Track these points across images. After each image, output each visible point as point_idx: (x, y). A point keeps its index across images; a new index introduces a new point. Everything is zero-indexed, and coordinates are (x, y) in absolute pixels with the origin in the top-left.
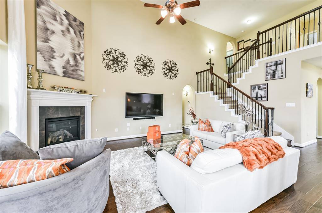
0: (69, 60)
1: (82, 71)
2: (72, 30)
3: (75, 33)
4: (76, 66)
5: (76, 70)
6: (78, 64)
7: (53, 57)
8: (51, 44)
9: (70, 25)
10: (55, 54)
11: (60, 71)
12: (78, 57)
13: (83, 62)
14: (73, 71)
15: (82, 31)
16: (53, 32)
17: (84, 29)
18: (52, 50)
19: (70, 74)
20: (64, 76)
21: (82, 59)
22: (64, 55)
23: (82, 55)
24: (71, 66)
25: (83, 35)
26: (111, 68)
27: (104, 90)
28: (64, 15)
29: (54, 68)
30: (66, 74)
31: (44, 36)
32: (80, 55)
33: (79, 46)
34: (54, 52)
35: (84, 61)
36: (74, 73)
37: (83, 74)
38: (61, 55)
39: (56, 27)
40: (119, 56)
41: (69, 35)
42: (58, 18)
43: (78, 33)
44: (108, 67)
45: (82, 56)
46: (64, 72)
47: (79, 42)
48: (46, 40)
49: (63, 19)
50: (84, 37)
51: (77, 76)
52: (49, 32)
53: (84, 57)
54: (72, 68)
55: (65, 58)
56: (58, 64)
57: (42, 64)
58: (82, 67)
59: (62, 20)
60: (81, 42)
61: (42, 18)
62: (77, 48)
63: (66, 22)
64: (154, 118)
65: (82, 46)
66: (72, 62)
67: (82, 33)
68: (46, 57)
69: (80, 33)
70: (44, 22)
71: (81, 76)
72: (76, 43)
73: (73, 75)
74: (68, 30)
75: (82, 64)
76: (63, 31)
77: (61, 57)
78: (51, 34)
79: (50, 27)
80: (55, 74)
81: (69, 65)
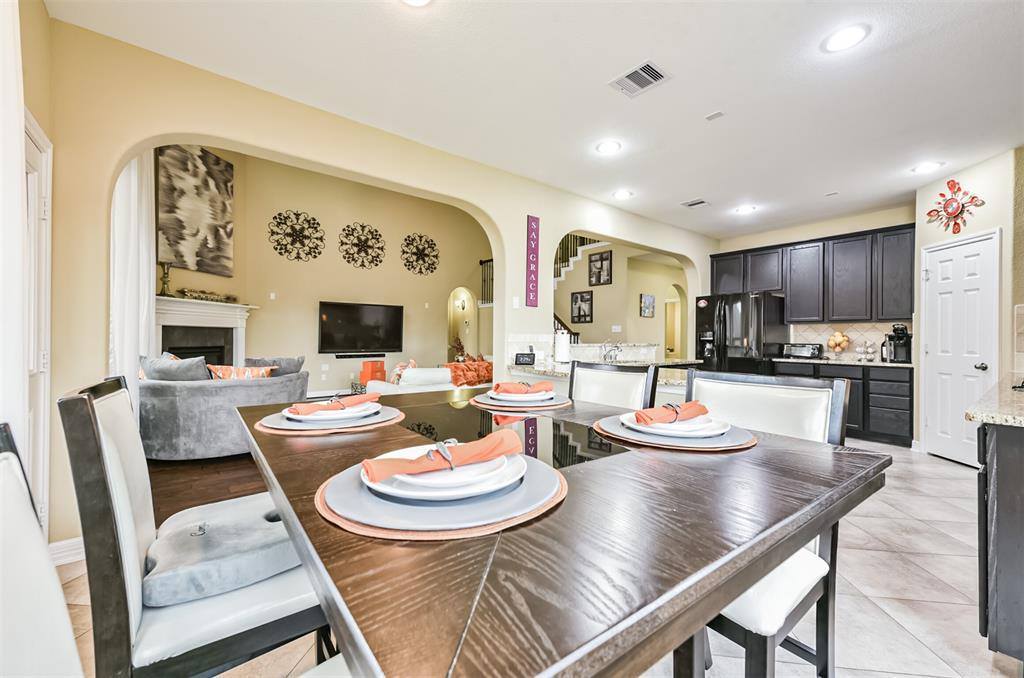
0: (206, 239)
1: (228, 258)
2: (212, 183)
3: (217, 186)
4: (218, 248)
5: (219, 257)
6: (222, 246)
7: (182, 238)
8: (180, 214)
9: (209, 173)
10: (185, 231)
11: (191, 260)
12: (222, 231)
13: (230, 241)
14: (213, 259)
15: (229, 181)
16: (182, 193)
17: (232, 176)
18: (180, 224)
19: (209, 265)
20: (198, 270)
21: (229, 235)
22: (198, 231)
23: (229, 227)
24: (210, 250)
25: (232, 187)
26: (287, 251)
27: (273, 296)
28: (199, 157)
29: (182, 256)
30: (201, 267)
31: (168, 202)
32: (224, 228)
33: (224, 210)
34: (183, 227)
35: (232, 238)
36: (215, 263)
37: (229, 264)
38: (194, 232)
39: (188, 182)
40: (306, 226)
41: (207, 193)
42: (190, 166)
43: (223, 186)
44: (281, 249)
45: (228, 230)
46: (198, 264)
47: (224, 204)
48: (172, 209)
49: (198, 164)
50: (232, 192)
51: (219, 269)
52: (176, 194)
53: (232, 230)
54: (211, 255)
55: (201, 236)
56: (188, 249)
58: (230, 252)
59: (197, 167)
60: (227, 203)
61: (167, 171)
62: (220, 216)
63: (202, 169)
64: (384, 356)
65: (229, 208)
66: (211, 243)
67: (229, 185)
68: (171, 238)
69: (226, 186)
70: (169, 177)
71: (226, 267)
72: (219, 205)
73: (212, 266)
74: (206, 184)
75: (228, 244)
76: (197, 188)
77: (195, 235)
78: (180, 197)
79: (178, 184)
80: (184, 266)
81: (206, 250)
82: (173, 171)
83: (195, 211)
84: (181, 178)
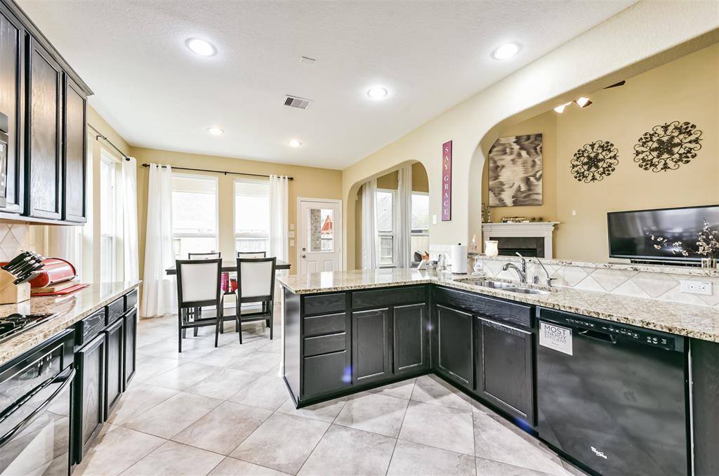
0: (520, 187)
1: (538, 194)
2: (524, 153)
3: (528, 153)
4: (530, 190)
5: (529, 195)
6: (532, 188)
7: (503, 190)
8: (501, 179)
9: (522, 148)
10: (504, 187)
11: (509, 201)
12: (532, 179)
13: (540, 183)
14: (524, 197)
15: (539, 145)
16: (503, 167)
17: (541, 140)
18: (502, 184)
19: (520, 201)
20: (514, 206)
21: (538, 180)
22: (514, 183)
23: (538, 174)
24: (523, 192)
25: (541, 148)
26: (584, 177)
27: (574, 213)
28: (514, 142)
29: (503, 200)
30: (516, 203)
31: (494, 175)
32: (534, 176)
33: (534, 165)
34: (504, 185)
35: (541, 180)
36: (525, 199)
37: (540, 197)
38: (511, 185)
39: (506, 160)
40: (600, 151)
41: (520, 160)
42: (508, 150)
43: (533, 151)
44: (580, 176)
45: (537, 176)
46: (514, 202)
47: (534, 161)
48: (496, 178)
49: (513, 147)
50: (541, 151)
51: (530, 202)
52: (499, 169)
53: (541, 176)
54: (523, 195)
55: (515, 187)
56: (507, 197)
57: (492, 200)
58: (539, 190)
59: (513, 149)
60: (536, 160)
62: (530, 169)
63: (516, 147)
65: (538, 162)
66: (523, 188)
67: (538, 148)
68: (496, 192)
69: (536, 149)
70: (495, 162)
71: (537, 200)
72: (530, 163)
73: (525, 201)
74: (519, 155)
75: (537, 185)
76: (513, 160)
77: (511, 187)
78: (501, 170)
79: (500, 163)
80: (505, 205)
81: (520, 193)
82: (496, 158)
83: (512, 175)
84: (503, 159)
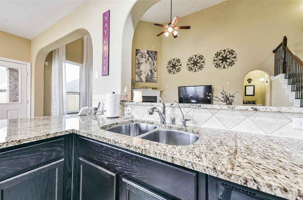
0: (148, 73)
1: (155, 77)
2: (150, 58)
3: (152, 59)
4: (152, 75)
5: (152, 77)
6: (153, 74)
7: (141, 74)
8: (141, 69)
9: (149, 56)
10: (142, 73)
11: (144, 80)
12: (153, 71)
13: (156, 73)
14: (150, 78)
15: (156, 56)
16: (142, 63)
17: (157, 55)
18: (141, 71)
19: (149, 80)
20: (146, 82)
21: (155, 71)
22: (146, 72)
23: (155, 69)
24: (149, 76)
25: (156, 58)
26: (171, 72)
27: (167, 86)
28: (146, 53)
29: (141, 79)
30: (147, 81)
31: (138, 67)
33: (154, 64)
34: (142, 72)
35: (156, 72)
36: (150, 79)
37: (155, 79)
39: (143, 60)
40: (176, 62)
41: (148, 61)
42: (144, 56)
43: (153, 58)
45: (155, 70)
46: (146, 80)
47: (154, 63)
48: (139, 68)
49: (146, 55)
50: (156, 59)
51: (152, 81)
52: (140, 64)
53: (156, 70)
54: (149, 77)
55: (147, 73)
56: (143, 77)
57: (137, 79)
58: (155, 76)
59: (146, 56)
60: (155, 62)
61: (138, 59)
62: (152, 66)
63: (147, 55)
65: (155, 64)
66: (150, 74)
67: (155, 57)
68: (139, 75)
69: (154, 58)
70: (138, 61)
71: (154, 80)
72: (152, 64)
73: (150, 80)
74: (148, 59)
75: (155, 74)
76: (146, 61)
77: (145, 73)
78: (141, 64)
79: (140, 61)
80: (142, 82)
81: (148, 76)
82: (139, 59)
83: (145, 68)
